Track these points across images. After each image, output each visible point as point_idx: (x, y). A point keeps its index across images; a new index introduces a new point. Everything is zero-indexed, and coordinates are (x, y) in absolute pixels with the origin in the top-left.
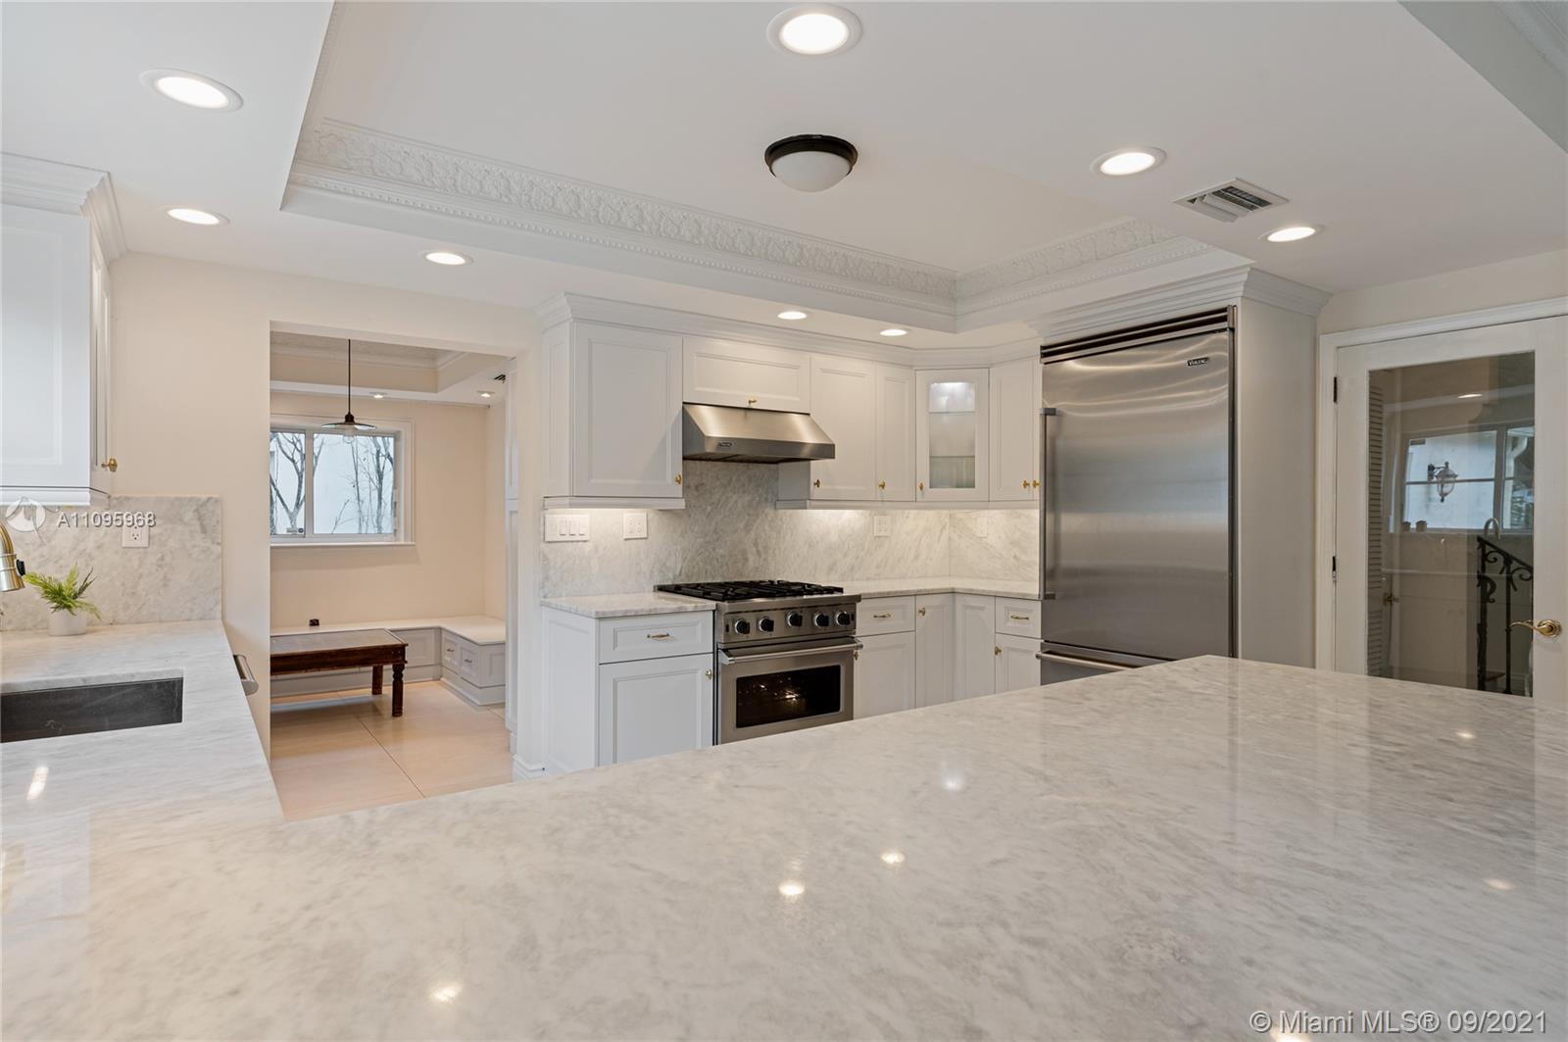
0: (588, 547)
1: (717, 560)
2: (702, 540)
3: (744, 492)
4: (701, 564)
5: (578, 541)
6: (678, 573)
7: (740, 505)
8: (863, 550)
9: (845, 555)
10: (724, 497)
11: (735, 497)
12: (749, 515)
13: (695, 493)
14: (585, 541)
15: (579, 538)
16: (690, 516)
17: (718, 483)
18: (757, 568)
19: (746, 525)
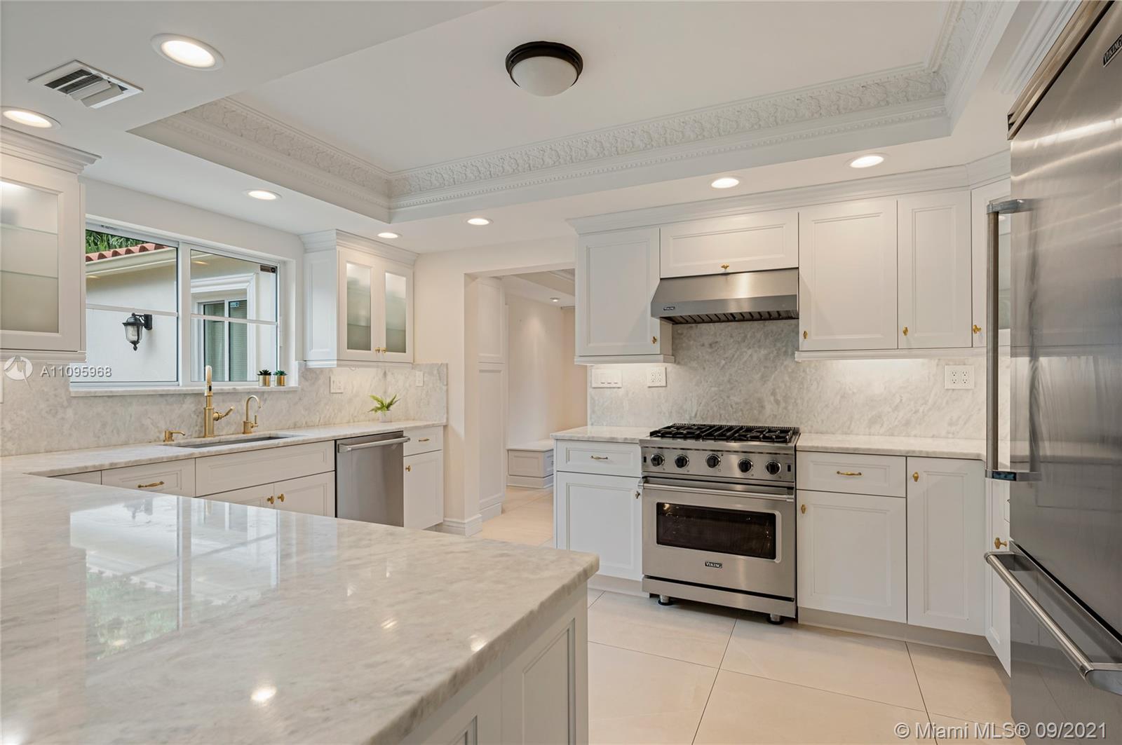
0: (621, 392)
1: (732, 406)
2: (716, 389)
3: (760, 347)
4: (715, 409)
5: (614, 388)
6: (693, 415)
7: (755, 358)
8: (926, 403)
9: (896, 408)
10: (738, 353)
11: (749, 352)
12: (765, 367)
13: (710, 350)
14: (619, 388)
15: (615, 386)
16: (704, 368)
17: (732, 340)
18: (775, 416)
19: (763, 377)
